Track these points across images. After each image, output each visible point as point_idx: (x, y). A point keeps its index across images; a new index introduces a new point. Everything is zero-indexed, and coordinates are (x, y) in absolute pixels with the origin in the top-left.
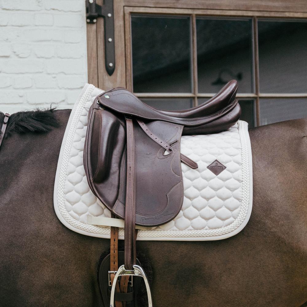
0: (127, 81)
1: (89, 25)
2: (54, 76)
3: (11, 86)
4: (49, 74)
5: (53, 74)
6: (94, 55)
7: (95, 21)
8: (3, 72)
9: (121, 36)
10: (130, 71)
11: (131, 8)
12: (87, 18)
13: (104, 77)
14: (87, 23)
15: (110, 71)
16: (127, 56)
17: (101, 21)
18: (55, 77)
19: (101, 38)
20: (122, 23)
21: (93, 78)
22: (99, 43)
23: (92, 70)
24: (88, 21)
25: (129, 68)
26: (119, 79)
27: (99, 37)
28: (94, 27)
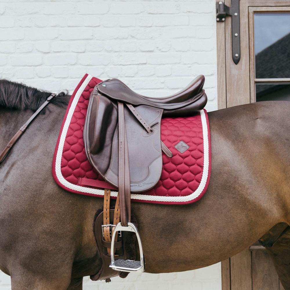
0: (250, 68)
1: (219, 23)
2: (189, 65)
3: (154, 74)
4: (185, 64)
5: (189, 64)
6: (223, 48)
7: (223, 19)
8: (149, 64)
9: (246, 31)
10: (253, 60)
11: (255, 8)
12: (218, 17)
13: (231, 65)
14: (217, 21)
15: (236, 61)
16: (250, 47)
17: (229, 20)
18: (190, 67)
19: (229, 34)
20: (247, 20)
21: (221, 66)
22: (227, 38)
23: (220, 60)
24: (218, 19)
25: (253, 58)
26: (243, 67)
27: (227, 32)
28: (223, 24)
